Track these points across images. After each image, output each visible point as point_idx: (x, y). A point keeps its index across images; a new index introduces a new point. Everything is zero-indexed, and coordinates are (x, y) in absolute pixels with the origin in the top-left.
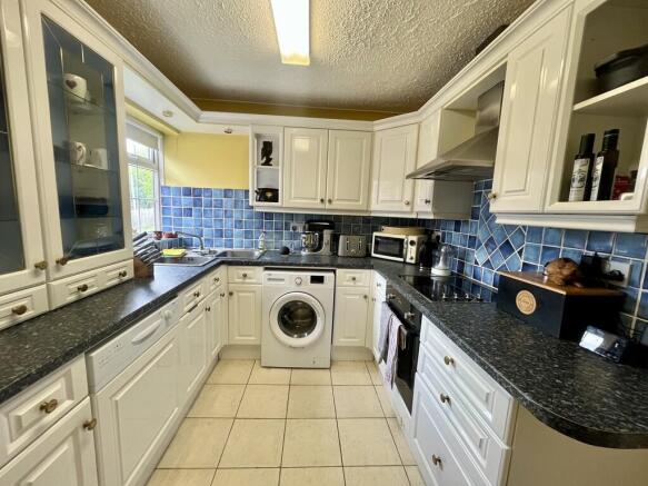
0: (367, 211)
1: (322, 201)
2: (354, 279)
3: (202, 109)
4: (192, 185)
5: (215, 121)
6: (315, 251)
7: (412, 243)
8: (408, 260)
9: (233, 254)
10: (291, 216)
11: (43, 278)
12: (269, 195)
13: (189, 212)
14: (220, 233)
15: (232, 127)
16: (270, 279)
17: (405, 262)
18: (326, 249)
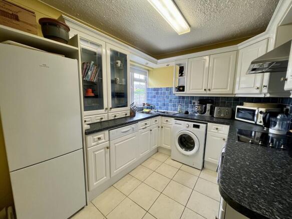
0: (233, 94)
1: (205, 90)
2: (217, 129)
3: (158, 59)
4: (156, 87)
5: (163, 62)
6: (202, 114)
7: (261, 112)
8: (258, 123)
9: (167, 113)
10: (193, 98)
11: (107, 112)
12: (181, 89)
13: (154, 97)
14: (164, 105)
15: (169, 63)
16: (176, 123)
17: (256, 124)
18: (207, 113)
